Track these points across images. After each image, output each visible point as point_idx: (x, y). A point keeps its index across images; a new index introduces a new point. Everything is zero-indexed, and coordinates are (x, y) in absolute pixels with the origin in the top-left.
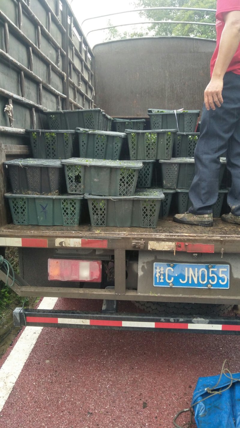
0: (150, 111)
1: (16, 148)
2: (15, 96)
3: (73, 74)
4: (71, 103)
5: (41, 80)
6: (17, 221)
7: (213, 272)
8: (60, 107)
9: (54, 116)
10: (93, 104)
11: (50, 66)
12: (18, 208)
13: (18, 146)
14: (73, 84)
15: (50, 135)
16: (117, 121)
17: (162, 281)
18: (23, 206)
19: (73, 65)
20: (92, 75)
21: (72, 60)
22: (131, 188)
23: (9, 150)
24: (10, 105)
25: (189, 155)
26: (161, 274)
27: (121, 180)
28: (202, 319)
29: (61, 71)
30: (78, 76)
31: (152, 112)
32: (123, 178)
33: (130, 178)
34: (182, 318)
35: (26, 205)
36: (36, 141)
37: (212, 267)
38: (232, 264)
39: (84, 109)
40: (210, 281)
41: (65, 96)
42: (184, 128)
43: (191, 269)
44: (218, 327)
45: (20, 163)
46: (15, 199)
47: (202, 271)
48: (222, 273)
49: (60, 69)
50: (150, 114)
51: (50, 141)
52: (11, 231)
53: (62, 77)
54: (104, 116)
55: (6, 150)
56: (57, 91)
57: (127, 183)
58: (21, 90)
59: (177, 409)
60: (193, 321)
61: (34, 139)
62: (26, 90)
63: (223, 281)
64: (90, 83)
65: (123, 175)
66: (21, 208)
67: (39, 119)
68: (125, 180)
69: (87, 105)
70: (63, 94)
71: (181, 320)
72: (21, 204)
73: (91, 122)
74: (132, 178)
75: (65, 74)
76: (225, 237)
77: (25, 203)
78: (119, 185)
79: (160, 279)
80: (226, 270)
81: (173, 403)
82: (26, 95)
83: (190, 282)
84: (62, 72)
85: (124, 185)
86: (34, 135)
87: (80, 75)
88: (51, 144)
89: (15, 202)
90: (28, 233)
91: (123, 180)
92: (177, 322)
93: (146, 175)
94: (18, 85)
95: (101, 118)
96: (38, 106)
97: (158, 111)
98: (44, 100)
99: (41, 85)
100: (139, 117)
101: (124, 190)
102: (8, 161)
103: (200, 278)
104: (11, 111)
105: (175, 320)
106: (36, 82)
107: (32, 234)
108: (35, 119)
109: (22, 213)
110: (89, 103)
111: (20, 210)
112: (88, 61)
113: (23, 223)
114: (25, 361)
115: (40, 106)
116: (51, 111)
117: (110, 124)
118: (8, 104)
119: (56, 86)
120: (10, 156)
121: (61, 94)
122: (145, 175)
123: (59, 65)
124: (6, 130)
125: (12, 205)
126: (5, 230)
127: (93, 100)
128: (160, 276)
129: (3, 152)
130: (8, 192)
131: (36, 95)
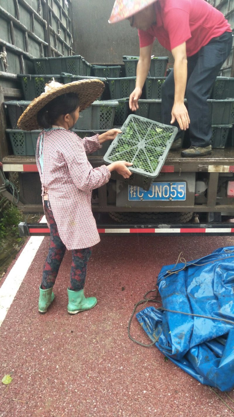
0: (125, 58)
1: (11, 92)
2: (8, 44)
3: (53, 21)
4: (52, 50)
5: (27, 28)
6: (17, 152)
7: (173, 188)
8: (43, 55)
9: (39, 63)
10: (72, 51)
11: (33, 15)
12: (17, 141)
13: (13, 89)
14: (53, 32)
15: (39, 80)
16: (96, 68)
17: (135, 196)
18: (22, 139)
19: (53, 12)
20: (69, 22)
21: (51, 8)
22: (109, 122)
23: (6, 92)
24: (4, 53)
25: (158, 97)
26: (134, 191)
27: (101, 116)
28: (166, 225)
29: (42, 19)
30: (57, 23)
31: (126, 59)
32: (103, 114)
33: (108, 114)
34: (150, 224)
35: (24, 139)
36: (27, 85)
37: (173, 184)
38: (188, 182)
39: (64, 57)
40: (171, 195)
41: (47, 44)
42: (155, 73)
43: (157, 187)
44: (178, 230)
45: (17, 103)
46: (14, 133)
47: (165, 187)
48: (180, 189)
49: (41, 17)
50: (125, 60)
51: (39, 85)
52: (13, 159)
53: (43, 25)
54: (84, 62)
55: (4, 92)
56: (40, 39)
57: (106, 118)
58: (11, 39)
59: (147, 291)
60: (158, 226)
61: (25, 83)
62: (15, 38)
63: (181, 195)
64: (68, 31)
65: (103, 112)
66: (20, 141)
67: (27, 65)
68: (104, 116)
69: (66, 52)
70: (45, 41)
71: (150, 226)
72: (19, 137)
73: (73, 68)
74: (110, 114)
75: (46, 22)
76: (183, 160)
77: (23, 136)
78: (99, 121)
79: (133, 195)
80: (183, 186)
81: (144, 287)
82: (15, 43)
83: (156, 196)
84: (44, 20)
85: (104, 120)
86: (25, 80)
87: (59, 22)
88: (40, 88)
89: (15, 136)
90: (28, 160)
91: (103, 116)
92: (146, 228)
93: (122, 113)
94: (8, 34)
95: (82, 64)
96: (25, 53)
97: (132, 58)
98: (29, 48)
99: (27, 33)
100: (115, 64)
101: (104, 124)
102: (7, 101)
103: (164, 193)
104: (6, 58)
105: (145, 226)
106: (22, 30)
107: (31, 161)
108: (24, 65)
109: (21, 145)
110: (68, 51)
111: (19, 143)
112: (65, 8)
113: (22, 154)
114: (29, 267)
115: (27, 53)
116: (36, 58)
117: (89, 70)
118: (3, 51)
119: (39, 34)
120: (7, 98)
121: (44, 42)
122: (120, 113)
123: (40, 13)
124: (3, 74)
125: (12, 139)
126: (8, 159)
127: (71, 48)
128: (133, 193)
129: (2, 93)
130: (8, 128)
131: (23, 43)
